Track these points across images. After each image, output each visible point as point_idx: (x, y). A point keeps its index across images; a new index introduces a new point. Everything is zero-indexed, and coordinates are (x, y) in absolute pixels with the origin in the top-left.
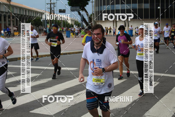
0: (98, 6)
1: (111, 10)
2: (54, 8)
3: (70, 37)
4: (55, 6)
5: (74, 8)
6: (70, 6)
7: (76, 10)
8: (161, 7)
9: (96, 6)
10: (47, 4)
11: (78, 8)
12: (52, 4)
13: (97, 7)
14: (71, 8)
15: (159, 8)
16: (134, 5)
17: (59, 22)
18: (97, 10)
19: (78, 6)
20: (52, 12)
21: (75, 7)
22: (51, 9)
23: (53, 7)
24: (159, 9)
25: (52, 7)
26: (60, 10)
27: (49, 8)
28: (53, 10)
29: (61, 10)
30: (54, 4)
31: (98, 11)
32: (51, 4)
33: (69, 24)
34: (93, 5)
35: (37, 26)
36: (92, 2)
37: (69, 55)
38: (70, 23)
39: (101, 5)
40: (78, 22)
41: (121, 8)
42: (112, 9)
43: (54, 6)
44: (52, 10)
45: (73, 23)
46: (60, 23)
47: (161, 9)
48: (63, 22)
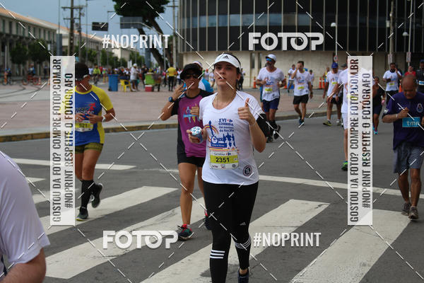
0: (188, 17)
1: (219, 28)
2: (80, 19)
3: (117, 90)
4: (84, 15)
5: (130, 20)
6: (118, 14)
7: (135, 26)
8: (338, 24)
9: (184, 17)
10: (64, 8)
11: (139, 20)
12: (76, 8)
13: (186, 19)
14: (121, 20)
15: (333, 25)
16: (274, 16)
17: (92, 54)
18: (186, 27)
19: (138, 15)
20: (75, 27)
21: (131, 18)
22: (72, 22)
23: (78, 17)
24: (335, 27)
25: (74, 16)
26: (94, 23)
27: (67, 19)
28: (77, 24)
29: (98, 23)
30: (80, 8)
31: (188, 30)
32: (72, 8)
33: (117, 58)
34: (176, 15)
35: (38, 60)
36: (174, 7)
37: (113, 133)
38: (119, 57)
39: (195, 15)
40: (138, 54)
41: (243, 23)
42: (220, 25)
43: (80, 14)
44: (74, 24)
45: (127, 57)
46: (95, 56)
47: (338, 27)
48: (101, 54)
